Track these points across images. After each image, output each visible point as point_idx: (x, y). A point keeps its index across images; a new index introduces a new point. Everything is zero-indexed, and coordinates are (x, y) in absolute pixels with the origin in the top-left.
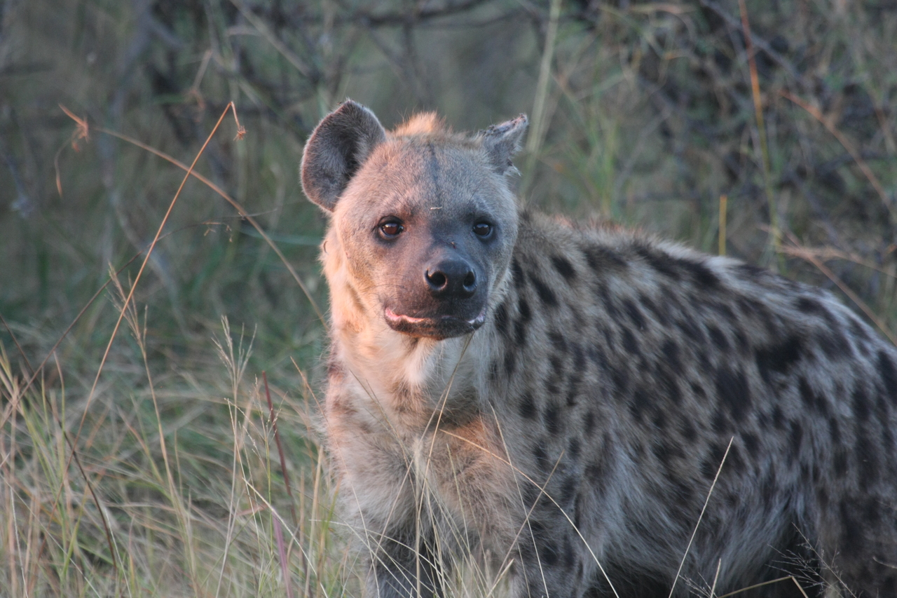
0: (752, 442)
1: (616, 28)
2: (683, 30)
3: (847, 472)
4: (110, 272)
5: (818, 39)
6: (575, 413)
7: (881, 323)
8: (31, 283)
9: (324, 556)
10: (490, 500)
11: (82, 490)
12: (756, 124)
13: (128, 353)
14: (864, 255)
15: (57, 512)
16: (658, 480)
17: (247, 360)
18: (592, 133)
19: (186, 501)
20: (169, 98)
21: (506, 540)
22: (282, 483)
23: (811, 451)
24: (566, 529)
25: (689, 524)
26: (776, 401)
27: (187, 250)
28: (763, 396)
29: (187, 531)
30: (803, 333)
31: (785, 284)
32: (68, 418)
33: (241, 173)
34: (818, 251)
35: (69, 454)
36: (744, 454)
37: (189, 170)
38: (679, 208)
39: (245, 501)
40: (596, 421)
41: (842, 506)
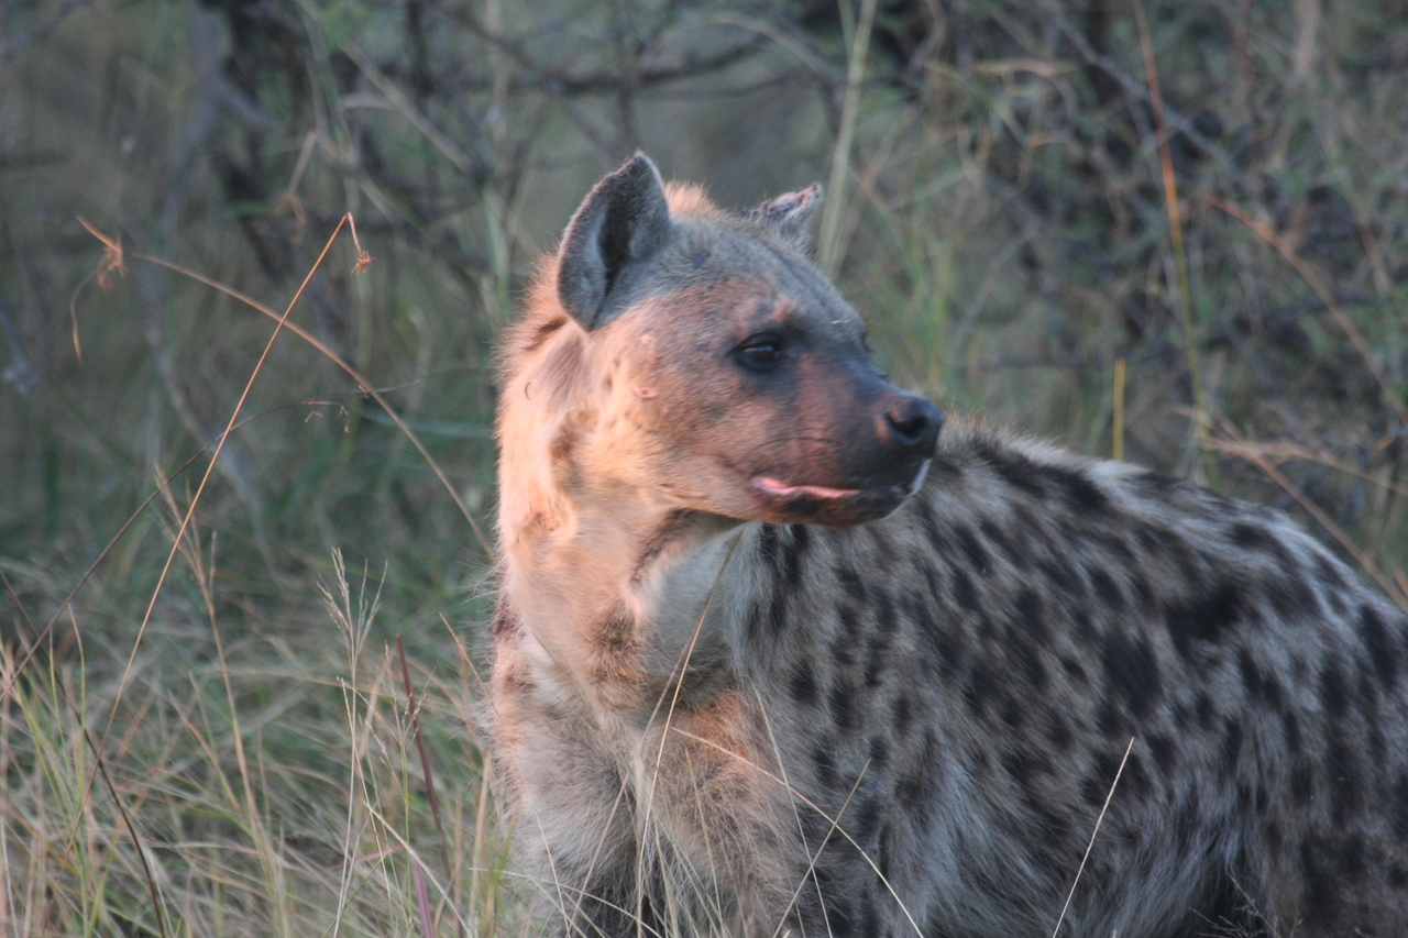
0: (1163, 750)
1: (951, 99)
2: (1056, 101)
3: (1312, 797)
4: (157, 481)
5: (1268, 116)
6: (879, 697)
7: (1367, 562)
8: (33, 497)
9: (492, 925)
10: (746, 834)
11: (112, 822)
12: (1172, 249)
13: (184, 606)
14: (1341, 454)
15: (74, 856)
16: (1012, 806)
17: (372, 617)
18: (913, 262)
19: (276, 838)
20: (249, 208)
21: (771, 896)
22: (426, 811)
23: (1254, 765)
24: (866, 880)
25: (1062, 875)
26: (1201, 685)
27: (277, 445)
28: (1179, 677)
29: (278, 887)
30: (1243, 580)
31: (1214, 504)
32: (91, 709)
33: (362, 325)
34: (1268, 448)
35: (92, 765)
36: (1150, 768)
37: (281, 319)
38: (1050, 380)
39: (368, 839)
40: (913, 712)
41: (1305, 850)
